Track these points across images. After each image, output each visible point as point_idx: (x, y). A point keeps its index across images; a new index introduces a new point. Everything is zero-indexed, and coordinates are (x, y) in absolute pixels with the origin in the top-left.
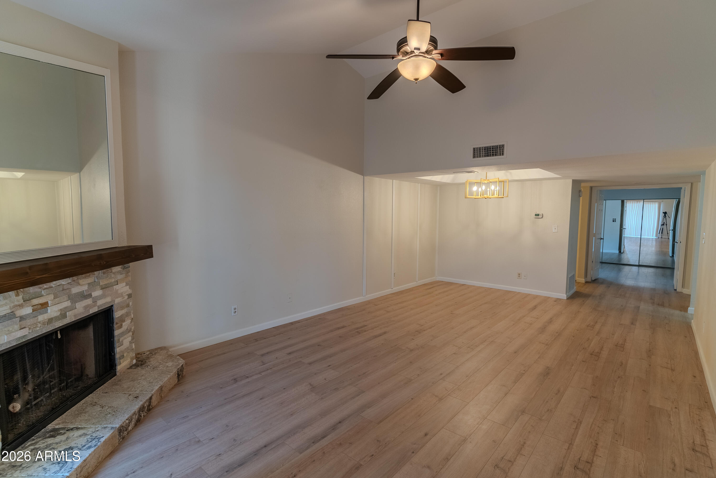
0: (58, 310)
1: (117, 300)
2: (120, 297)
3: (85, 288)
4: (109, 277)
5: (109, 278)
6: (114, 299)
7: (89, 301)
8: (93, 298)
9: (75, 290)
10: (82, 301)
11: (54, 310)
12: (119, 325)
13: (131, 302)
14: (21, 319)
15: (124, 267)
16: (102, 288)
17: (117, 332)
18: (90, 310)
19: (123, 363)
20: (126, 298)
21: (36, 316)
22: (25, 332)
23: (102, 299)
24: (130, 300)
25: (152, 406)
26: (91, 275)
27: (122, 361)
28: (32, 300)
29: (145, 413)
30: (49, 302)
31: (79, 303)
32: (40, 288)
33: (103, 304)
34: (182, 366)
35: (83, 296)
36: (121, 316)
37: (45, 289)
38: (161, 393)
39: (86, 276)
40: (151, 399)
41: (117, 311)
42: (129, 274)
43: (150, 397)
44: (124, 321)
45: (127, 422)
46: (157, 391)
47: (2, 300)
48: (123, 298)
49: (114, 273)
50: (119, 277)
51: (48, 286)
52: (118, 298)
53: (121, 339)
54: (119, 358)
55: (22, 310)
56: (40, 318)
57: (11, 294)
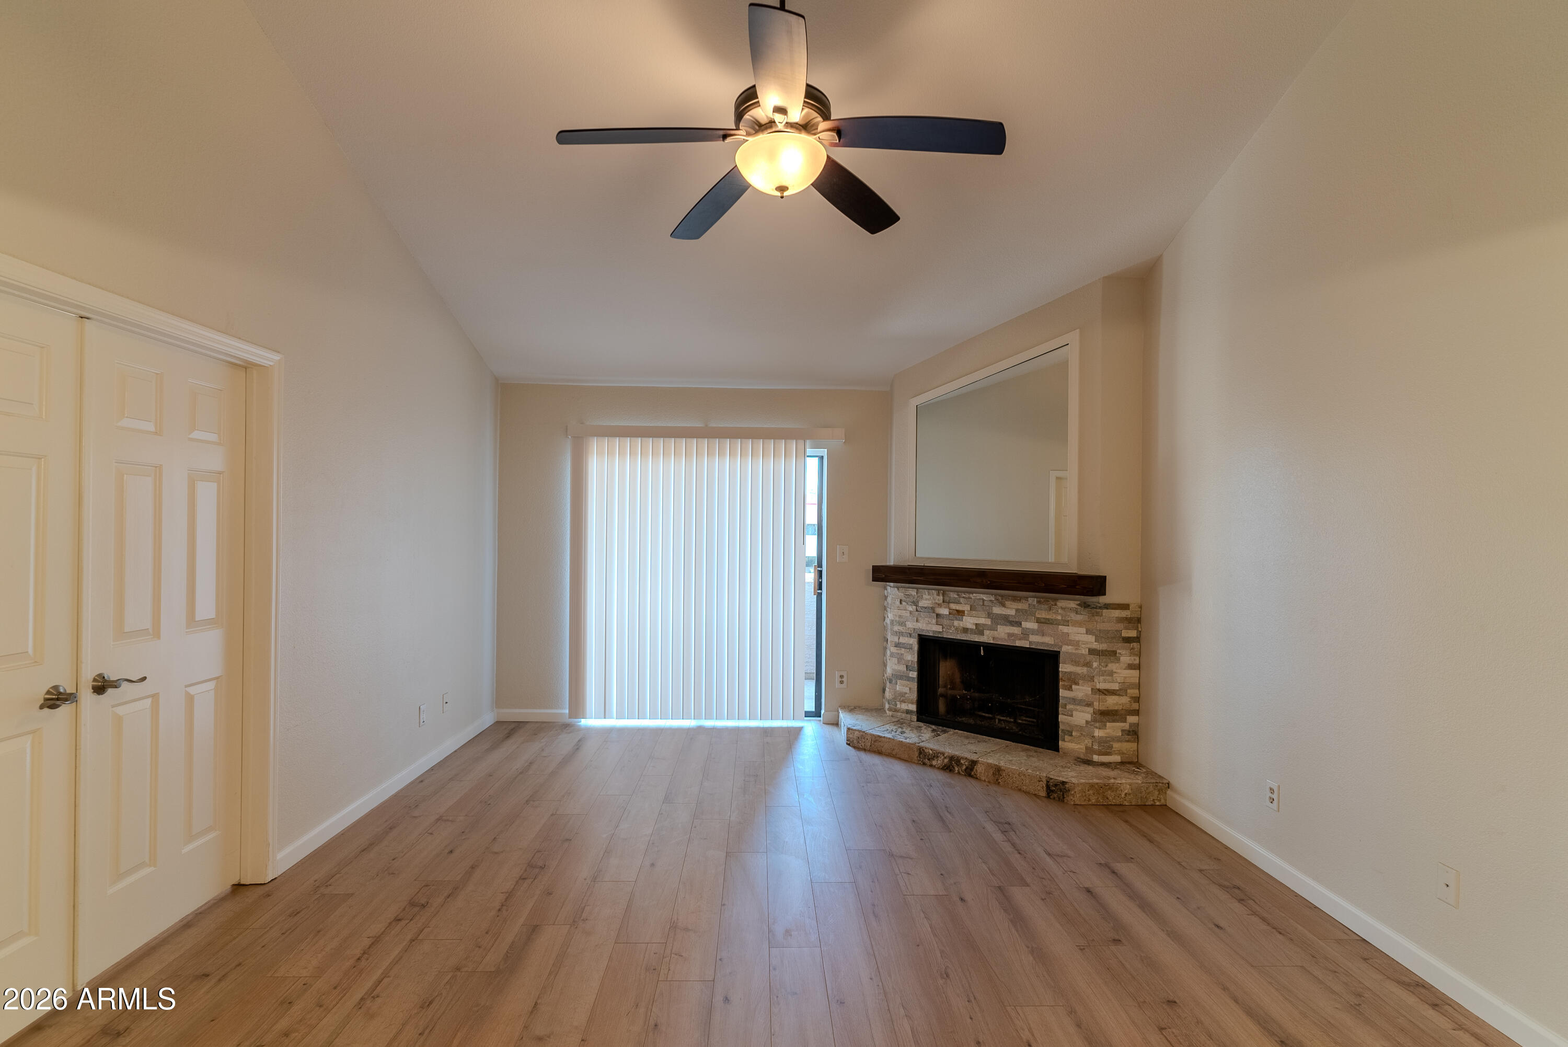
0: (973, 623)
1: (1065, 649)
2: (1072, 646)
3: (1013, 612)
4: (1054, 611)
5: (1054, 613)
6: (1060, 644)
7: (1016, 630)
8: (1023, 629)
9: (997, 610)
10: (1006, 625)
11: (969, 622)
12: (1066, 684)
13: (1096, 662)
14: (938, 616)
15: (1086, 605)
16: (1038, 621)
17: (1063, 693)
18: (1017, 642)
19: (1069, 742)
20: (1085, 651)
21: (952, 620)
22: (939, 629)
23: (1037, 635)
24: (1094, 659)
25: (975, 774)
26: (1022, 600)
27: (1067, 738)
28: (950, 604)
29: (962, 771)
30: (966, 611)
31: (1002, 627)
32: (958, 595)
33: (1038, 642)
34: (1064, 783)
35: (1007, 621)
36: (1070, 673)
37: (964, 597)
38: (996, 775)
39: (1015, 599)
40: (974, 763)
41: (1064, 663)
42: (1097, 618)
43: (974, 761)
44: (1077, 684)
45: (931, 752)
46: (989, 766)
47: (926, 595)
48: (1077, 649)
49: (1062, 608)
50: (1073, 616)
51: (967, 595)
52: (1068, 645)
53: (1069, 707)
54: (1063, 730)
55: (940, 609)
56: (956, 623)
57: (933, 591)
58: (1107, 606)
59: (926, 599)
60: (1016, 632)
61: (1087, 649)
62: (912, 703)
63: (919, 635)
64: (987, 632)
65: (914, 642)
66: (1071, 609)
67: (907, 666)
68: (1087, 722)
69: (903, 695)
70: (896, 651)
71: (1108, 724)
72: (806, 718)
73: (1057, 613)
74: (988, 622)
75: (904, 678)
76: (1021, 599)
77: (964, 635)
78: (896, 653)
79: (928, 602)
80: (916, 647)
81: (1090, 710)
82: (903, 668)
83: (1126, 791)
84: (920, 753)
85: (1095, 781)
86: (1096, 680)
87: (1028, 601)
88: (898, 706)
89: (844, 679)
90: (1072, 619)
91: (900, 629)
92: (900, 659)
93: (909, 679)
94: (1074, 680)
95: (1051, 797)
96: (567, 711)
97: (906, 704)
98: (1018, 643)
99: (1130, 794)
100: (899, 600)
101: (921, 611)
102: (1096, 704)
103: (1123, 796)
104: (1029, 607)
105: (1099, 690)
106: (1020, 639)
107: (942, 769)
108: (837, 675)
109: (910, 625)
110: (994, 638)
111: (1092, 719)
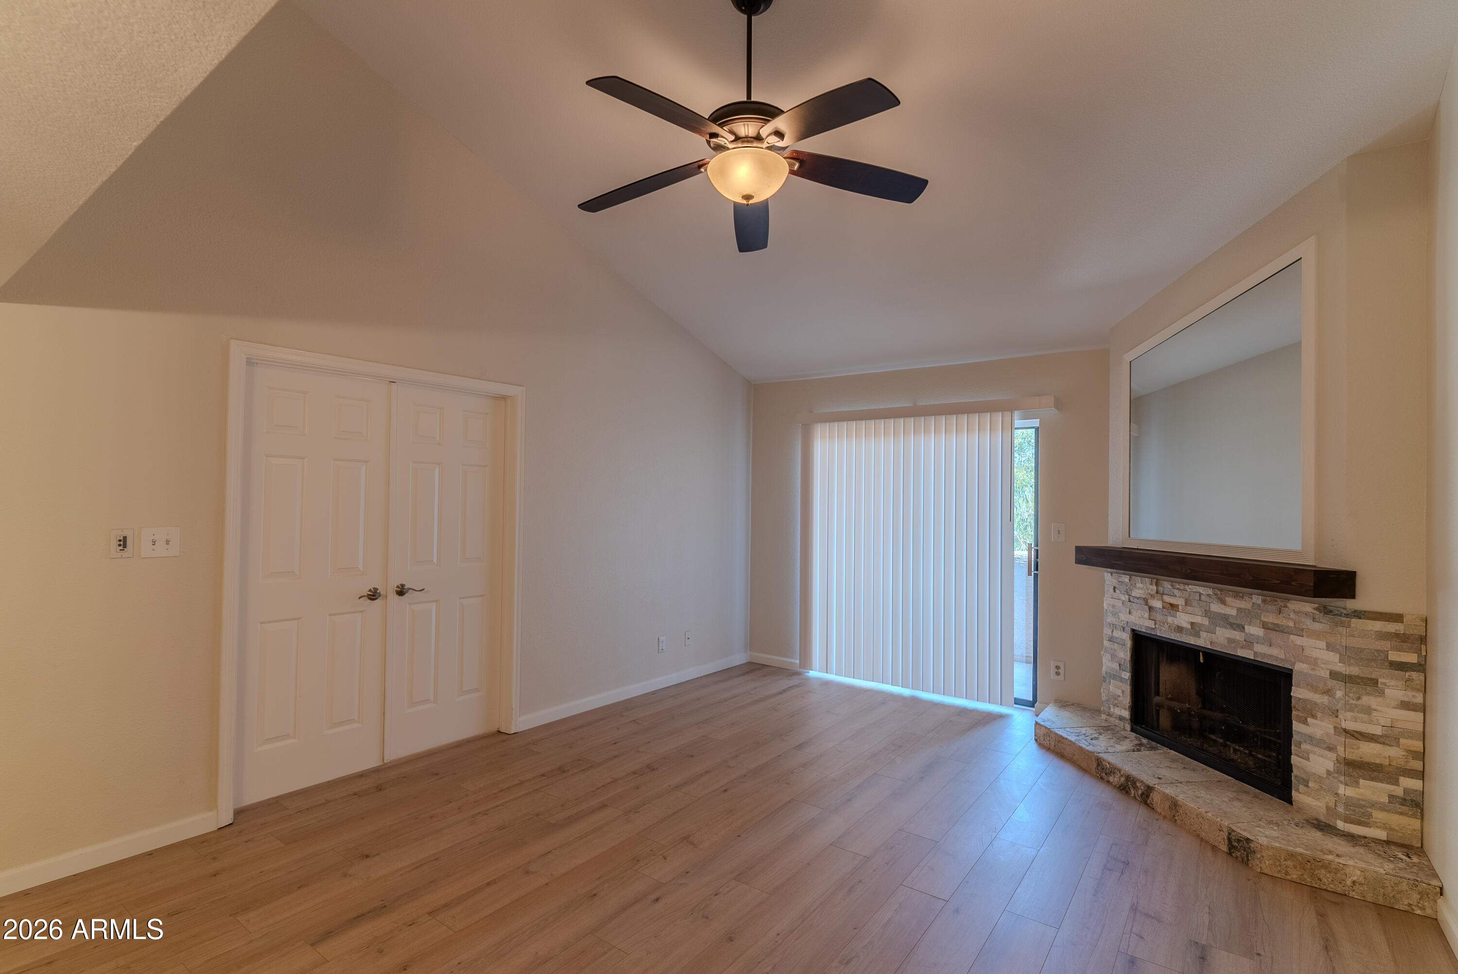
0: (1189, 621)
1: (1299, 668)
2: (1308, 664)
3: (1233, 612)
4: (1284, 615)
5: (1284, 617)
6: (1293, 659)
7: (1237, 635)
8: (1247, 634)
9: (1216, 607)
10: (1226, 628)
11: (1183, 619)
12: (1301, 715)
13: (1340, 690)
14: (1151, 609)
15: (1326, 611)
16: (1265, 626)
17: (1296, 726)
18: (1239, 650)
19: (1305, 794)
20: (1325, 674)
21: (1166, 615)
22: (1151, 624)
23: (1263, 644)
24: (1337, 686)
25: (1151, 803)
26: (1245, 597)
27: (1302, 788)
28: (1164, 596)
29: (1138, 796)
30: (1180, 606)
31: (1221, 629)
32: (1172, 586)
33: (1265, 654)
34: (1248, 840)
35: (1226, 621)
36: (1305, 701)
37: (1178, 589)
38: (1173, 809)
39: (1236, 596)
40: (1150, 789)
41: (1298, 686)
42: (1340, 629)
43: (1150, 786)
44: (1314, 717)
45: (1108, 766)
46: (1166, 797)
47: (1139, 583)
48: (1313, 669)
49: (1295, 612)
50: (1309, 623)
51: (1182, 586)
52: (1303, 663)
53: (1304, 746)
54: (1296, 776)
55: (1154, 601)
56: (1170, 619)
57: (1146, 579)
58: (1359, 614)
59: (1139, 588)
60: (1238, 638)
61: (1329, 671)
62: (1125, 709)
63: (1133, 630)
64: (1203, 634)
65: (1126, 637)
66: (1306, 614)
67: (1120, 665)
68: (1328, 772)
69: (1116, 697)
70: (1109, 646)
71: (1362, 782)
72: (1015, 706)
73: (1288, 618)
74: (1206, 621)
75: (1118, 678)
76: (1243, 596)
77: (1178, 635)
78: (1110, 648)
79: (1140, 591)
80: (1129, 643)
81: (1333, 756)
82: (1116, 666)
83: (1355, 878)
84: (1098, 765)
85: (1299, 850)
86: (1340, 716)
87: (1252, 598)
88: (1112, 710)
89: (1061, 671)
90: (1309, 627)
91: (1112, 620)
92: (1113, 656)
93: (1121, 680)
94: (1311, 711)
95: (1233, 855)
96: (798, 662)
97: (1119, 709)
98: (1242, 653)
99: (1361, 884)
100: (1112, 587)
101: (1133, 602)
102: (1340, 749)
103: (1349, 883)
104: (1253, 606)
105: (1345, 731)
106: (1242, 648)
107: (1118, 788)
108: (1053, 664)
109: (1124, 617)
110: (1211, 642)
111: (1334, 769)
